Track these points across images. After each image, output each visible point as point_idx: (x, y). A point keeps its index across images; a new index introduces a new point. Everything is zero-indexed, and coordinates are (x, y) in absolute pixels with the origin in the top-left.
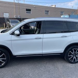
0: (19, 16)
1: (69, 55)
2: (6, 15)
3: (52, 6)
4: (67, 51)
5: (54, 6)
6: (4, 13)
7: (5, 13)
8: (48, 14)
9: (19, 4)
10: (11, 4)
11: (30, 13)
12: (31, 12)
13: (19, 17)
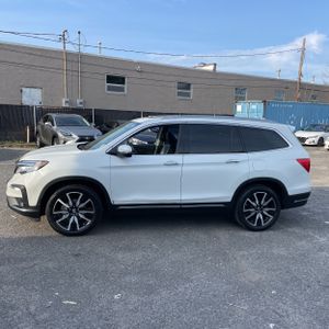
0: (78, 101)
1: (246, 208)
2: (32, 98)
3: (205, 68)
4: (241, 199)
5: (211, 68)
6: (24, 89)
7: (28, 90)
8: (188, 95)
9: (81, 58)
10: (53, 55)
11: (122, 89)
12: (126, 86)
13: (78, 103)
